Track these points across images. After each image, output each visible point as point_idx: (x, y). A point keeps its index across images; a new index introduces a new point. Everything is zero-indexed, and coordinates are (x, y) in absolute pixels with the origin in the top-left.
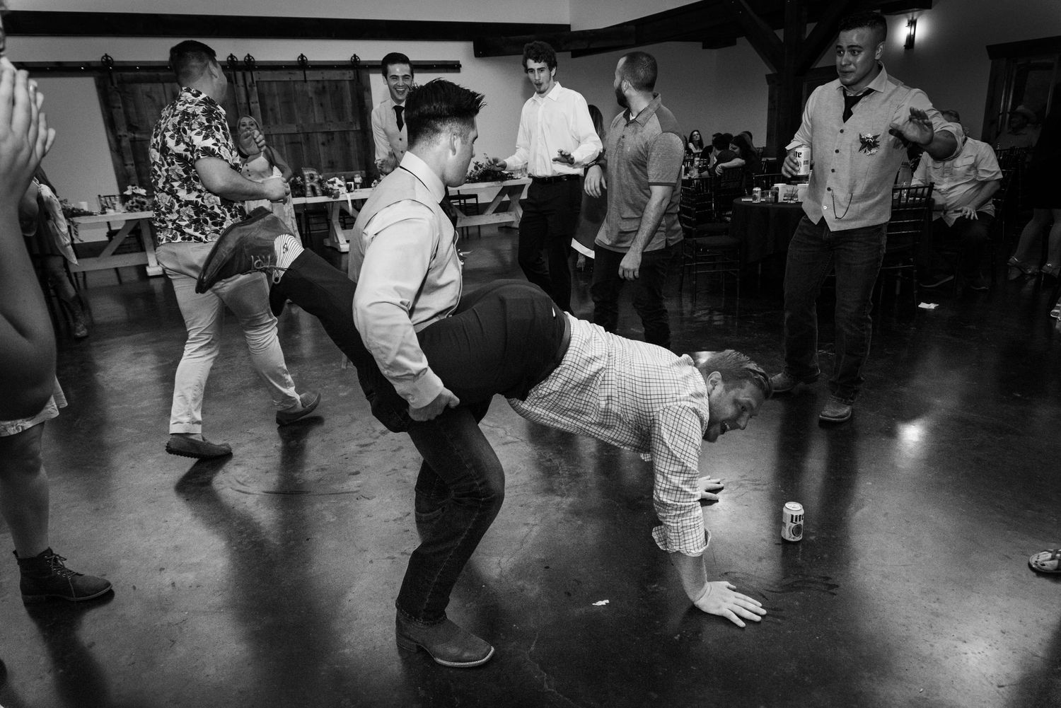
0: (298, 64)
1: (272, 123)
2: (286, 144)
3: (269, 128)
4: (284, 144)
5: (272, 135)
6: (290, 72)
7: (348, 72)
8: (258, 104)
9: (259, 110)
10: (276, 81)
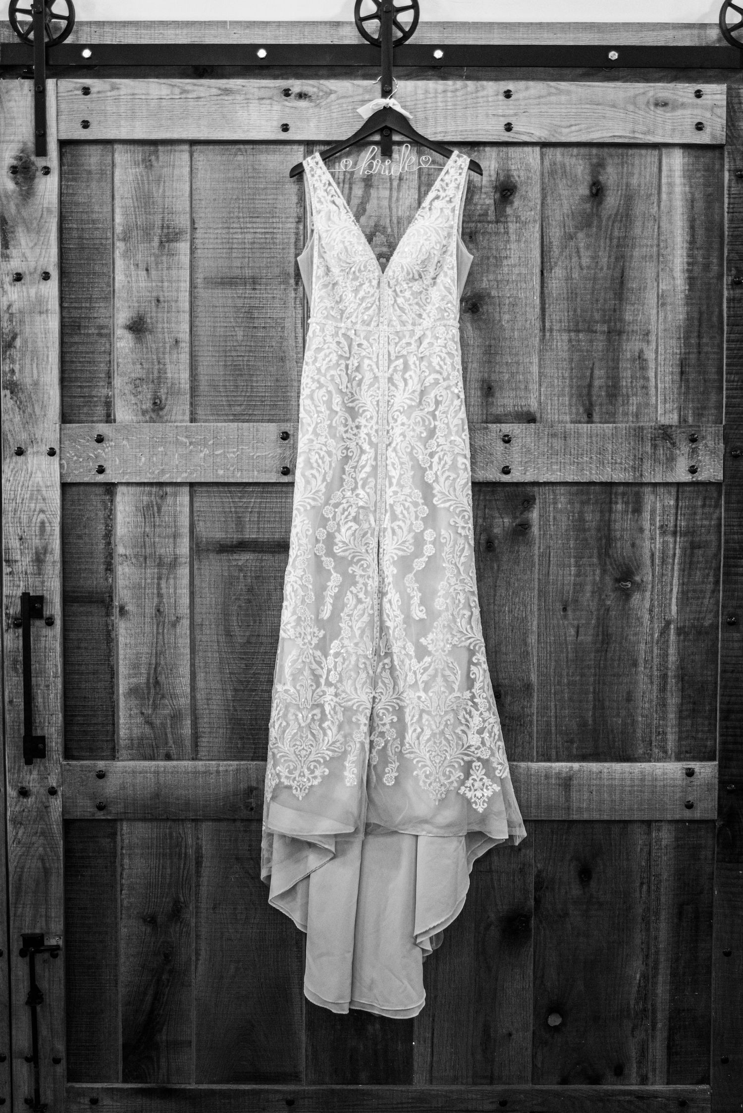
0: (350, 37)
1: (123, 413)
2: (198, 549)
3: (100, 439)
4: (184, 548)
5: (110, 488)
6: (296, 85)
7: (683, 91)
8: (51, 288)
9: (53, 324)
10: (193, 143)
